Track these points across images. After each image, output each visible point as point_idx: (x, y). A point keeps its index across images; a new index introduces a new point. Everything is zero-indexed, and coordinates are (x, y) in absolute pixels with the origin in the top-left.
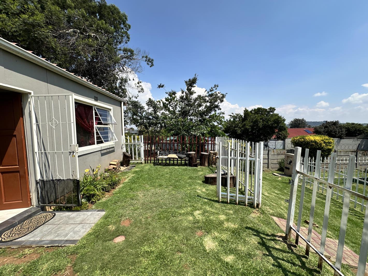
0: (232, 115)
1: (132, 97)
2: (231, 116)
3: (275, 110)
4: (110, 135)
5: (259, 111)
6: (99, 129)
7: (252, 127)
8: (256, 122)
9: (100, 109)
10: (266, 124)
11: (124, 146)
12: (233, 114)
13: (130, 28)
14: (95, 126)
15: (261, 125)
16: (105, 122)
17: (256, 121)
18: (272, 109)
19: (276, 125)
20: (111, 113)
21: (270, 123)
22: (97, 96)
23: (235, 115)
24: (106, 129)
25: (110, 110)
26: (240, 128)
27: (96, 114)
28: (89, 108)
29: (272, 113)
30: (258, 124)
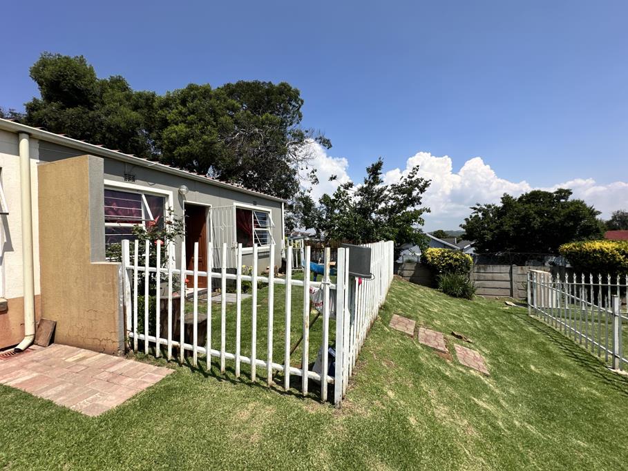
0: (478, 207)
1: (305, 191)
2: (475, 209)
3: (571, 193)
4: (268, 238)
5: (534, 197)
6: (257, 232)
7: (516, 228)
8: (525, 219)
9: (258, 212)
10: (547, 222)
11: (284, 252)
12: (478, 205)
13: (302, 104)
14: (254, 229)
15: (537, 223)
16: (263, 226)
17: (527, 217)
18: (564, 193)
19: (571, 224)
20: (270, 216)
21: (557, 219)
22: (256, 200)
23: (484, 207)
24: (265, 232)
25: (269, 212)
26: (491, 230)
27: (255, 218)
28: (249, 212)
29: (563, 200)
30: (531, 222)
